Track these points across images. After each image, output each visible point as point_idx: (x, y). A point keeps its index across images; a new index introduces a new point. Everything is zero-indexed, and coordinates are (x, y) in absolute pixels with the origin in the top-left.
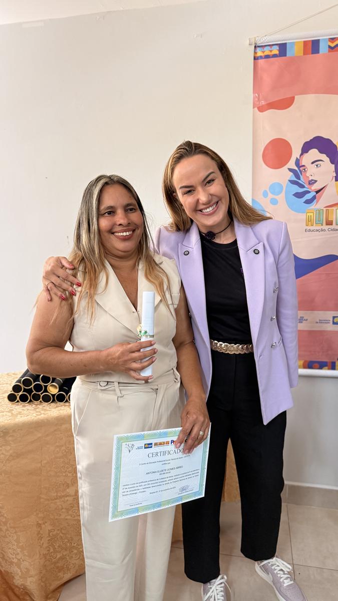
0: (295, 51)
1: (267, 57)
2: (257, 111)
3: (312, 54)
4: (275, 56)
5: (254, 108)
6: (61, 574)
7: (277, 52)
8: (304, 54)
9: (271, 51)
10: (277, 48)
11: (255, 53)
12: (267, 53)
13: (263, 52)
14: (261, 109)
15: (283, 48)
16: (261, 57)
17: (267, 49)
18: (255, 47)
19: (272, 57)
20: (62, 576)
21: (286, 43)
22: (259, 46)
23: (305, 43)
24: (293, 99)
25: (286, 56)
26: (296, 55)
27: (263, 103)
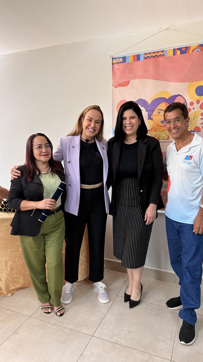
0: (129, 60)
1: (118, 63)
2: (114, 87)
3: (137, 61)
4: (121, 62)
5: (113, 86)
6: (15, 284)
7: (122, 61)
8: (134, 61)
9: (119, 60)
10: (122, 59)
11: (113, 61)
12: (118, 61)
13: (116, 61)
14: (116, 87)
15: (124, 58)
16: (115, 63)
17: (117, 59)
18: (113, 59)
19: (120, 63)
20: (16, 285)
21: (126, 57)
22: (114, 58)
23: (134, 56)
24: (129, 81)
25: (126, 62)
26: (130, 62)
27: (117, 84)
